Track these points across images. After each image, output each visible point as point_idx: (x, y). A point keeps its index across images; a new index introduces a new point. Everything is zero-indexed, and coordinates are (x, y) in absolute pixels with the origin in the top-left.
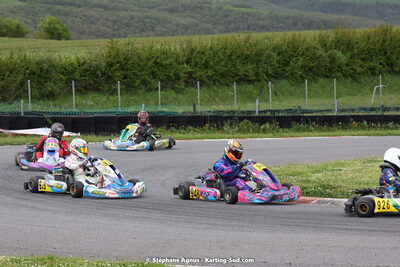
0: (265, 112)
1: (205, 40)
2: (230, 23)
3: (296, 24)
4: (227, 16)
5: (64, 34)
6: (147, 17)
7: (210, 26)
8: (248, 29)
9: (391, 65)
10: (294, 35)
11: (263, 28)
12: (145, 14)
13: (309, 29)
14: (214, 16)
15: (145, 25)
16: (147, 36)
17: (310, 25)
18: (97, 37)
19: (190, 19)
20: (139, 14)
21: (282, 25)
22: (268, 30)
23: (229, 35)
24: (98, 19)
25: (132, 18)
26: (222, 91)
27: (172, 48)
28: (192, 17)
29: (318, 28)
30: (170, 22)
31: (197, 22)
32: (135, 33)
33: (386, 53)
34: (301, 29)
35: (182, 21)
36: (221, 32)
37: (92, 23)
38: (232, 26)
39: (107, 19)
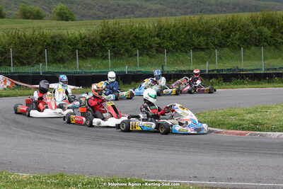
0: (213, 71)
1: (170, 21)
2: (188, 8)
3: (235, 8)
4: (186, 3)
5: (71, 16)
6: (129, 5)
7: (174, 10)
8: (201, 12)
10: (233, 16)
11: (211, 12)
12: (127, 2)
13: (244, 12)
14: (176, 3)
15: (128, 10)
16: (129, 18)
17: (244, 9)
18: (94, 19)
19: (162, 6)
20: (123, 2)
21: (224, 9)
22: (215, 13)
23: (187, 17)
24: (95, 6)
25: (118, 5)
26: (182, 56)
27: (147, 26)
28: (161, 4)
29: (251, 11)
30: (146, 8)
31: (165, 7)
32: (121, 15)
34: (238, 12)
35: (154, 7)
36: (182, 14)
37: (90, 9)
38: (190, 10)
39: (101, 6)
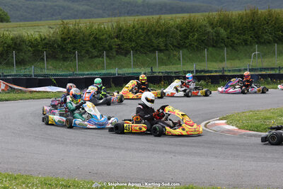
2: (115, 9)
3: (161, 10)
4: (113, 5)
5: (6, 18)
6: (56, 6)
8: (128, 13)
9: (258, 37)
12: (55, 4)
14: (103, 4)
16: (56, 19)
17: (172, 10)
18: (21, 21)
19: (86, 7)
20: (50, 4)
21: (151, 10)
24: (21, 7)
25: (45, 6)
28: (88, 5)
30: (73, 9)
32: (48, 17)
33: (254, 29)
34: (165, 13)
36: (109, 16)
37: (17, 10)
38: (117, 11)
39: (27, 7)
